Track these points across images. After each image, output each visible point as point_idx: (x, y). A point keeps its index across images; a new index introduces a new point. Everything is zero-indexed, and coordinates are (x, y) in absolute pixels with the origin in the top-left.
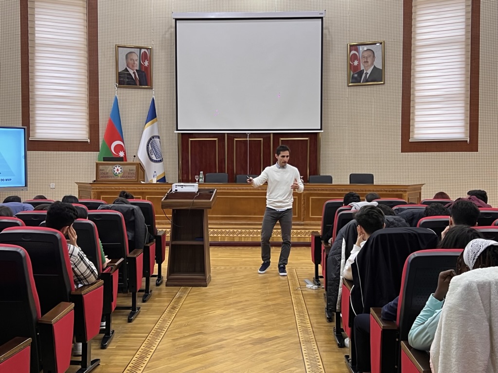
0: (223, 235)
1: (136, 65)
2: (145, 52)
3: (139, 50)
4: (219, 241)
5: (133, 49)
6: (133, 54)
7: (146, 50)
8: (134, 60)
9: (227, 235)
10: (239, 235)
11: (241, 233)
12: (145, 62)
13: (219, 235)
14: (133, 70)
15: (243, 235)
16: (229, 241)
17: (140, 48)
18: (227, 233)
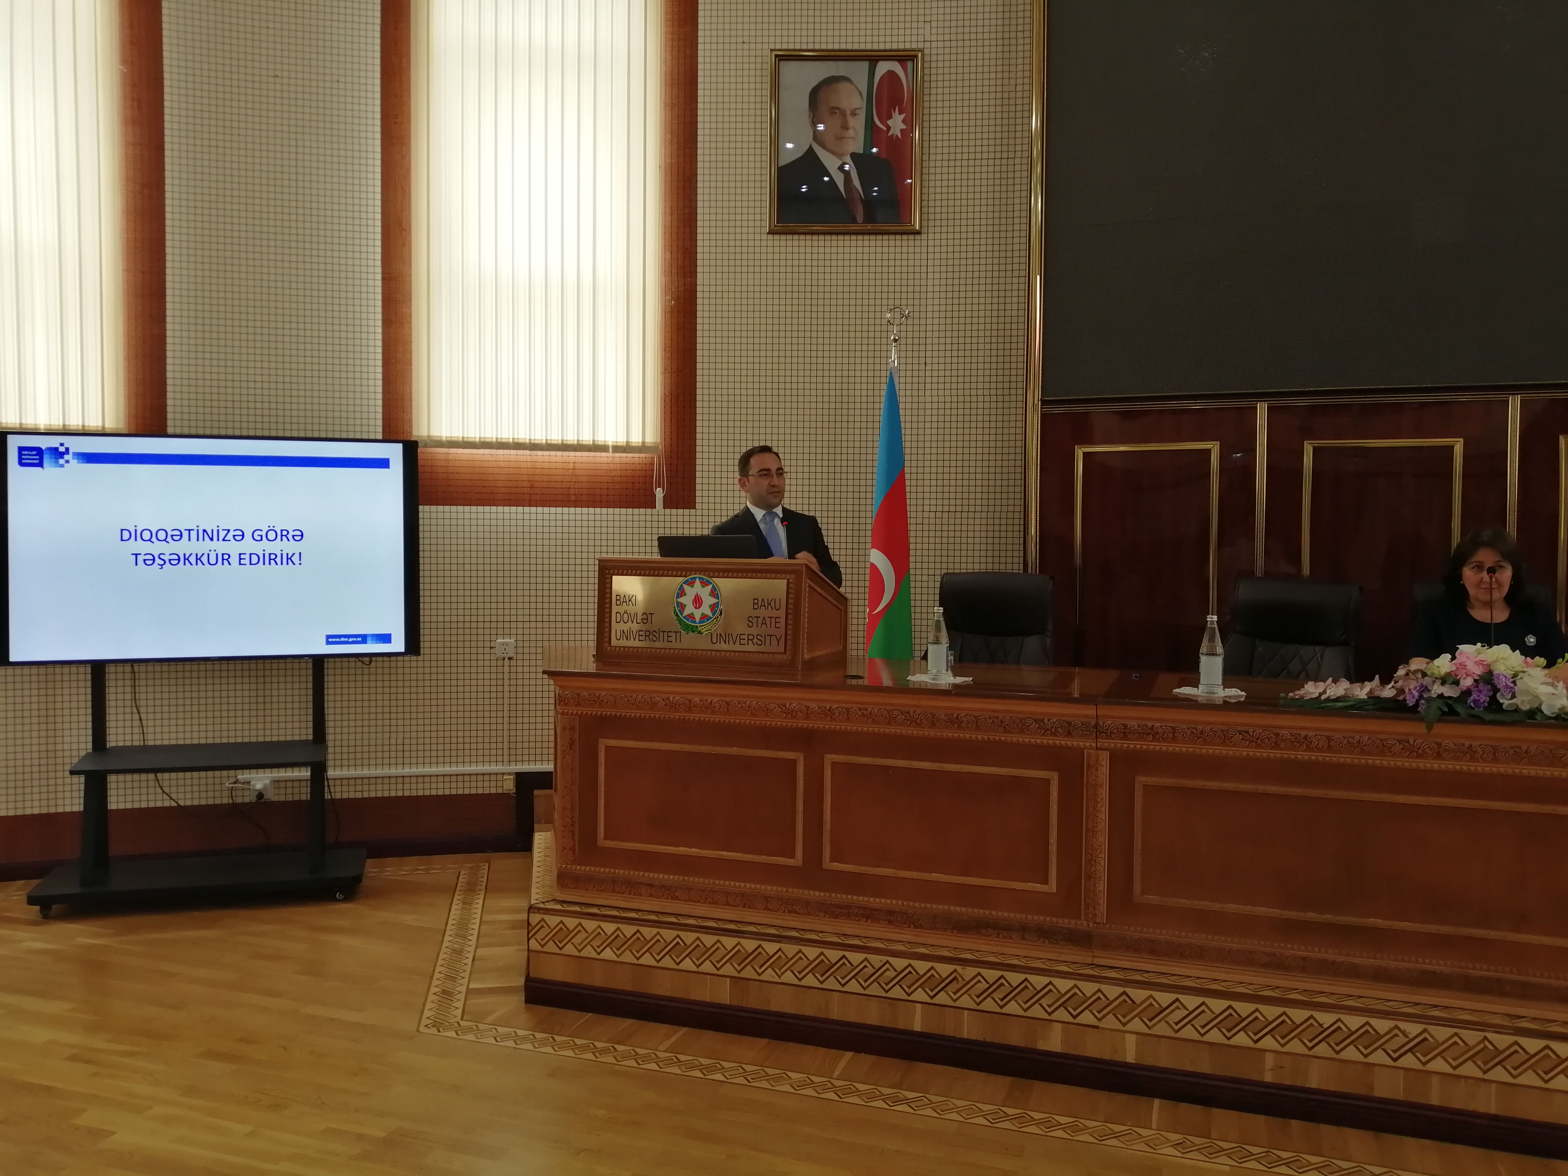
0: (1295, 1047)
1: (851, 133)
2: (891, 74)
3: (865, 65)
4: (1268, 1078)
5: (842, 64)
6: (843, 86)
7: (895, 67)
8: (843, 113)
9: (1323, 1049)
10: (1409, 1061)
11: (1419, 1046)
12: (890, 117)
13: (1268, 1043)
14: (839, 155)
15: (1439, 1065)
16: (1332, 1087)
17: (873, 58)
18: (1324, 1034)
